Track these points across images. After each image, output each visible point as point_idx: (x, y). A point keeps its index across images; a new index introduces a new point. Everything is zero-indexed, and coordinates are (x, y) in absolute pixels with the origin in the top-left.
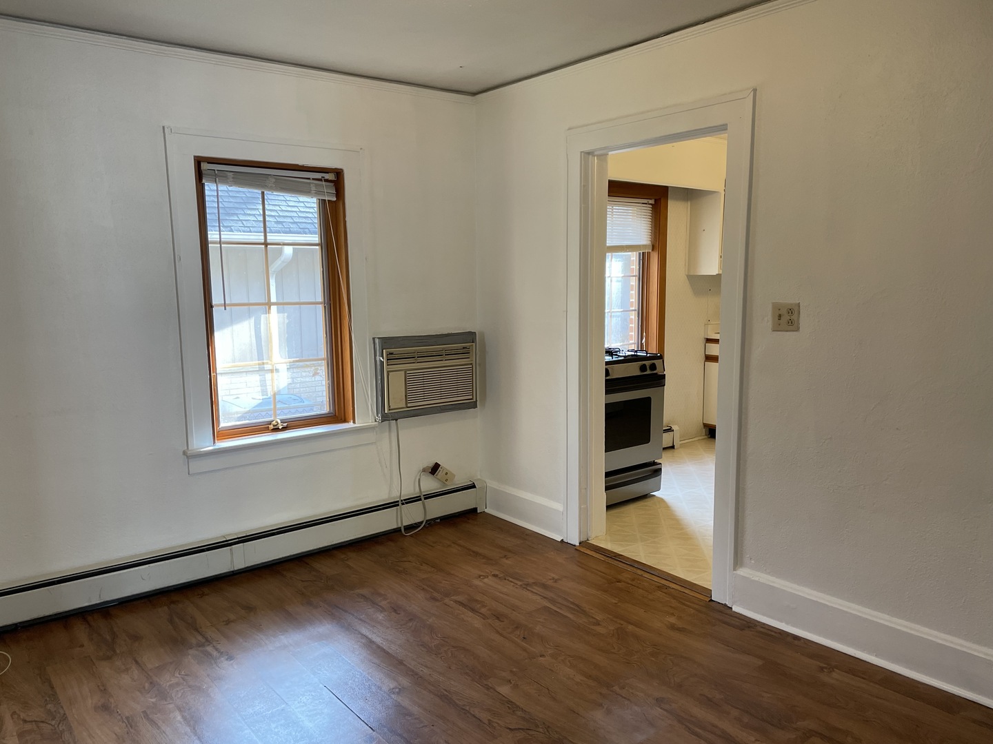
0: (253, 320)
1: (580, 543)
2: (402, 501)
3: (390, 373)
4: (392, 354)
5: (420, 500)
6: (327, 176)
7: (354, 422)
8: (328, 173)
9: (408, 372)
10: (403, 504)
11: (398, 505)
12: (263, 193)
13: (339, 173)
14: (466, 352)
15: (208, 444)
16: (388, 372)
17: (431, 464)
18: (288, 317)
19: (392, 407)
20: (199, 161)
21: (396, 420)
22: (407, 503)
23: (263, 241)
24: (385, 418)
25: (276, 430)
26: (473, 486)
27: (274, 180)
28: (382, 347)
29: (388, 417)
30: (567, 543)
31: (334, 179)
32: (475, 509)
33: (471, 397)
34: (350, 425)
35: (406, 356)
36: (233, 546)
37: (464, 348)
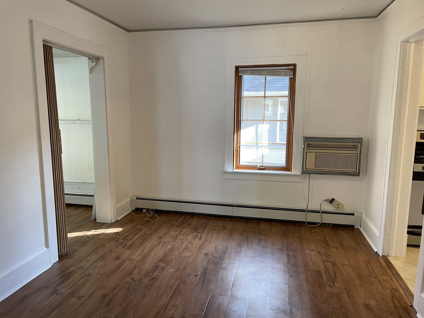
0: (255, 126)
1: (382, 256)
2: (307, 210)
3: (308, 153)
4: (309, 144)
5: (319, 213)
6: (290, 67)
7: (291, 172)
8: (290, 66)
9: (317, 154)
10: (307, 212)
11: (305, 212)
12: (266, 77)
13: (295, 65)
14: (355, 147)
15: (231, 169)
16: (306, 152)
17: (331, 199)
18: (270, 126)
19: (307, 168)
20: (237, 68)
21: (309, 174)
22: (311, 212)
23: (264, 96)
24: (303, 172)
25: (259, 169)
26: (353, 215)
27: (266, 71)
28: (305, 141)
29: (306, 172)
30: (378, 254)
31: (293, 68)
32: (353, 226)
33: (355, 170)
34: (289, 173)
35: (318, 146)
36: (234, 207)
37: (354, 145)
